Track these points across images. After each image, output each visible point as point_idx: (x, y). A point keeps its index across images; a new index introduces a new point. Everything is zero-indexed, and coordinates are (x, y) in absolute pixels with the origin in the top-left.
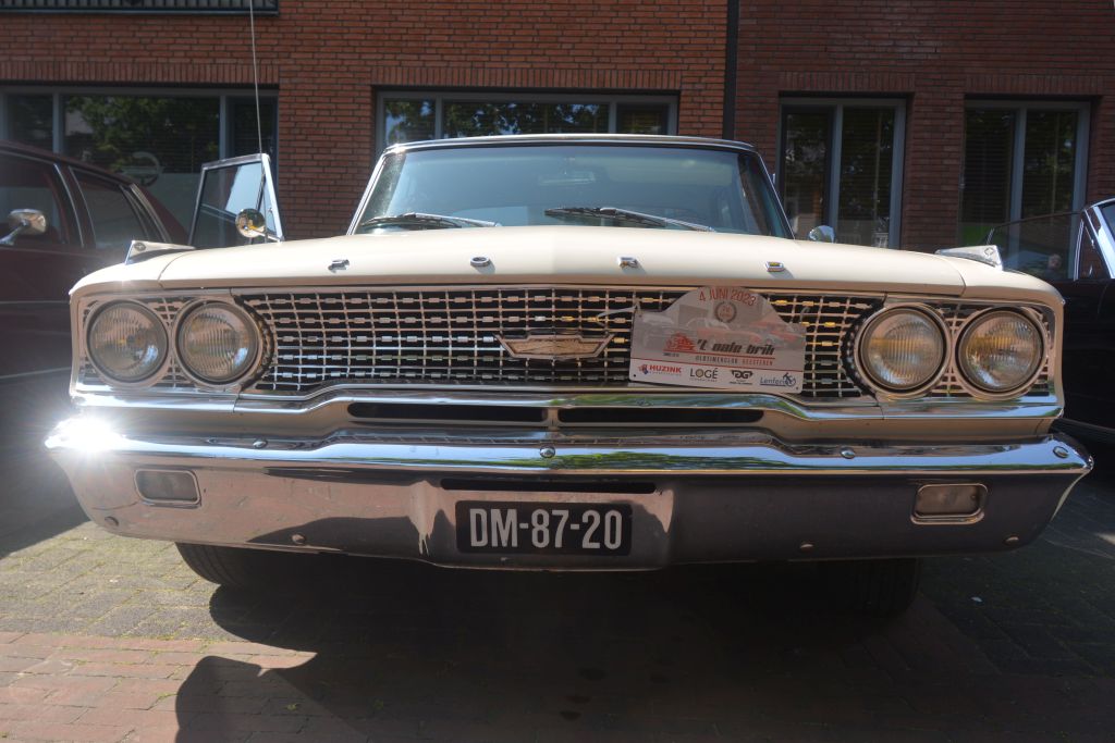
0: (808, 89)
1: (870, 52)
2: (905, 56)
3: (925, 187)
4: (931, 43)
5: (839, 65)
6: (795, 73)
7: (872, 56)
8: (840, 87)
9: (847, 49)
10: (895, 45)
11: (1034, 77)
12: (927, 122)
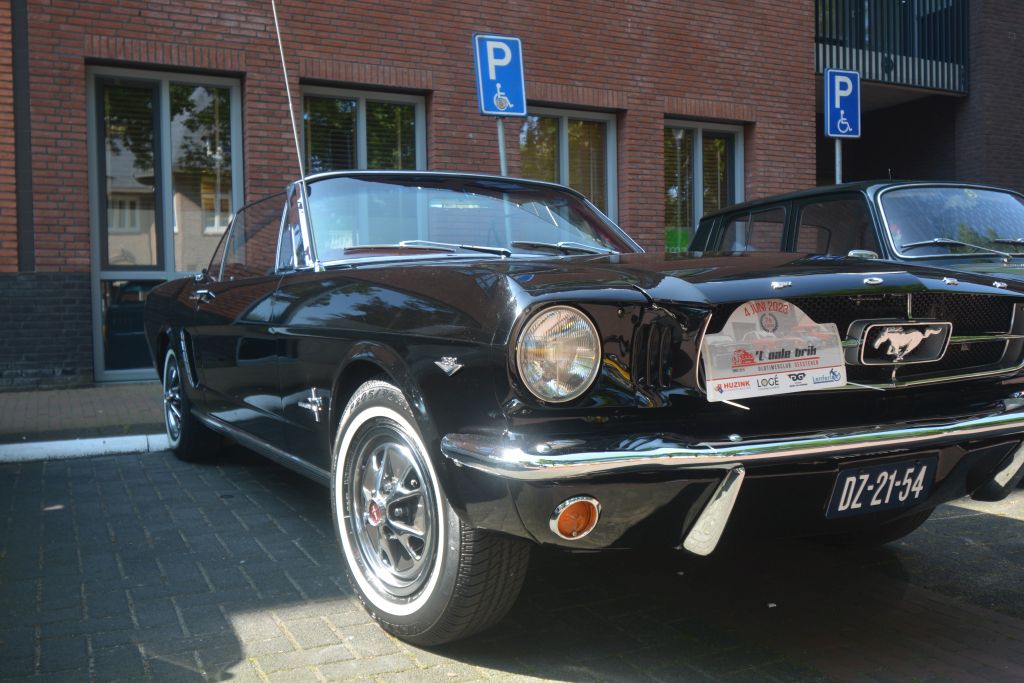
0: (121, 57)
1: (194, 22)
2: (233, 32)
3: (265, 176)
4: (260, 20)
5: (156, 33)
6: (104, 38)
7: (194, 27)
8: (160, 59)
9: (165, 16)
10: (219, 18)
11: (368, 66)
12: (262, 105)
